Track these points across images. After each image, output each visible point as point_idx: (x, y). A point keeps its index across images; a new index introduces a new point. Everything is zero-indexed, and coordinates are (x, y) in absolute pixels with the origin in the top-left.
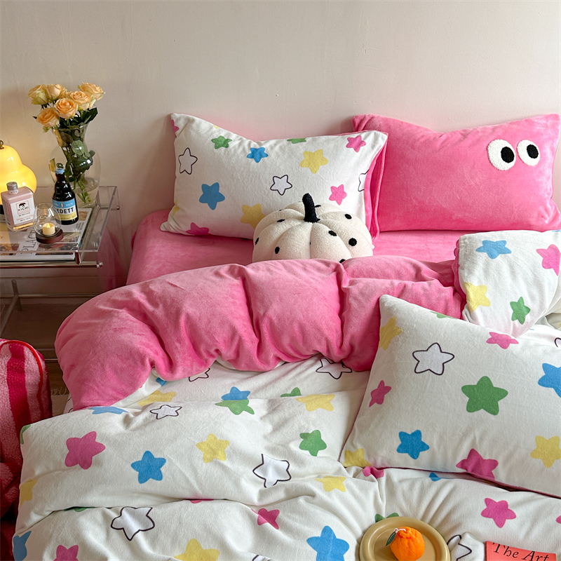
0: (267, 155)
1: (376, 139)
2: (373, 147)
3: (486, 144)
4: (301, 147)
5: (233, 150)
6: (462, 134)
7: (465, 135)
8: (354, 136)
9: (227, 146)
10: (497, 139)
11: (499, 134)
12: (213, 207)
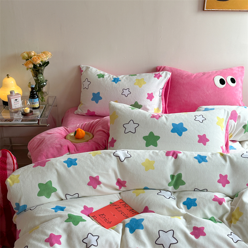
0: (120, 81)
1: (166, 74)
2: (165, 77)
3: (213, 77)
4: (135, 77)
5: (106, 79)
6: (203, 74)
7: (204, 74)
8: (157, 73)
9: (103, 77)
10: (217, 75)
11: (219, 73)
12: (97, 102)
